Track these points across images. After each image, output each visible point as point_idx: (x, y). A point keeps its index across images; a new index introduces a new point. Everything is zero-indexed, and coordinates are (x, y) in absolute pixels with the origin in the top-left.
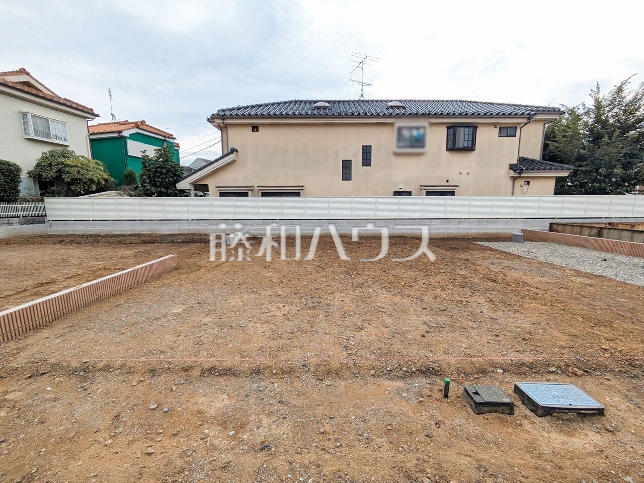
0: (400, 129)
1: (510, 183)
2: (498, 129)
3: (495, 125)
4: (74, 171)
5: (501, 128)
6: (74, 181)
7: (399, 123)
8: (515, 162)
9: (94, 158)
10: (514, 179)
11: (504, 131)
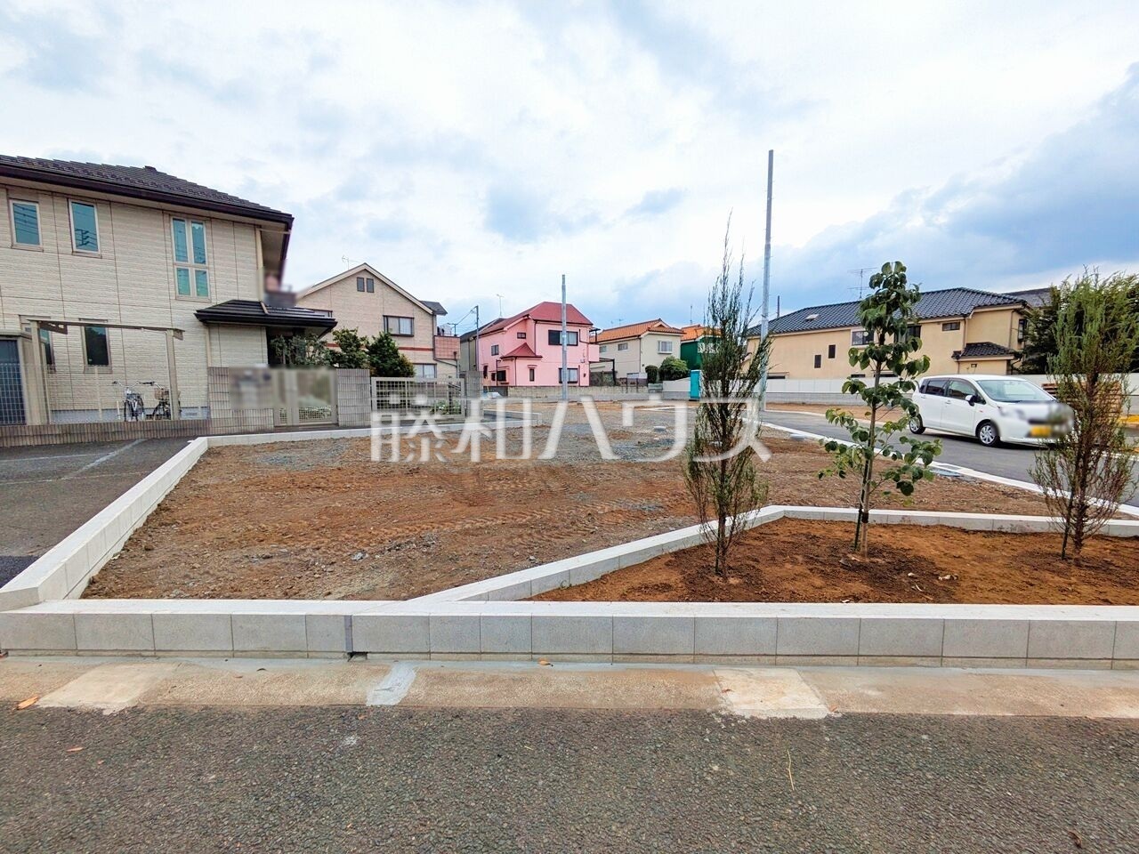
0: (854, 333)
1: (956, 365)
2: (941, 325)
3: (939, 323)
4: (675, 368)
5: (945, 325)
6: (675, 373)
7: (853, 329)
8: (960, 348)
9: (682, 358)
10: (959, 362)
11: (949, 326)
